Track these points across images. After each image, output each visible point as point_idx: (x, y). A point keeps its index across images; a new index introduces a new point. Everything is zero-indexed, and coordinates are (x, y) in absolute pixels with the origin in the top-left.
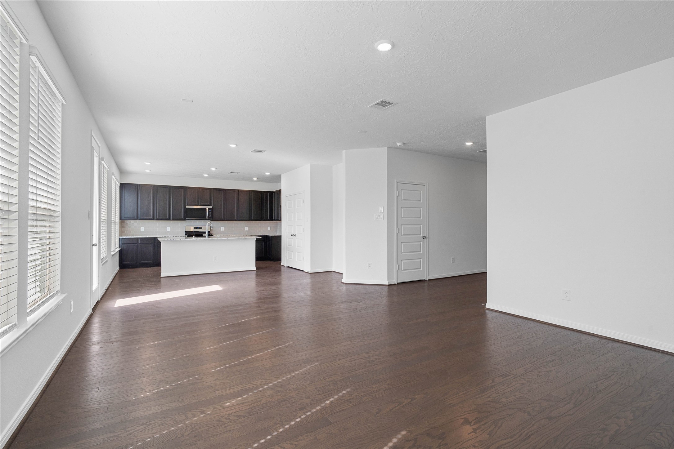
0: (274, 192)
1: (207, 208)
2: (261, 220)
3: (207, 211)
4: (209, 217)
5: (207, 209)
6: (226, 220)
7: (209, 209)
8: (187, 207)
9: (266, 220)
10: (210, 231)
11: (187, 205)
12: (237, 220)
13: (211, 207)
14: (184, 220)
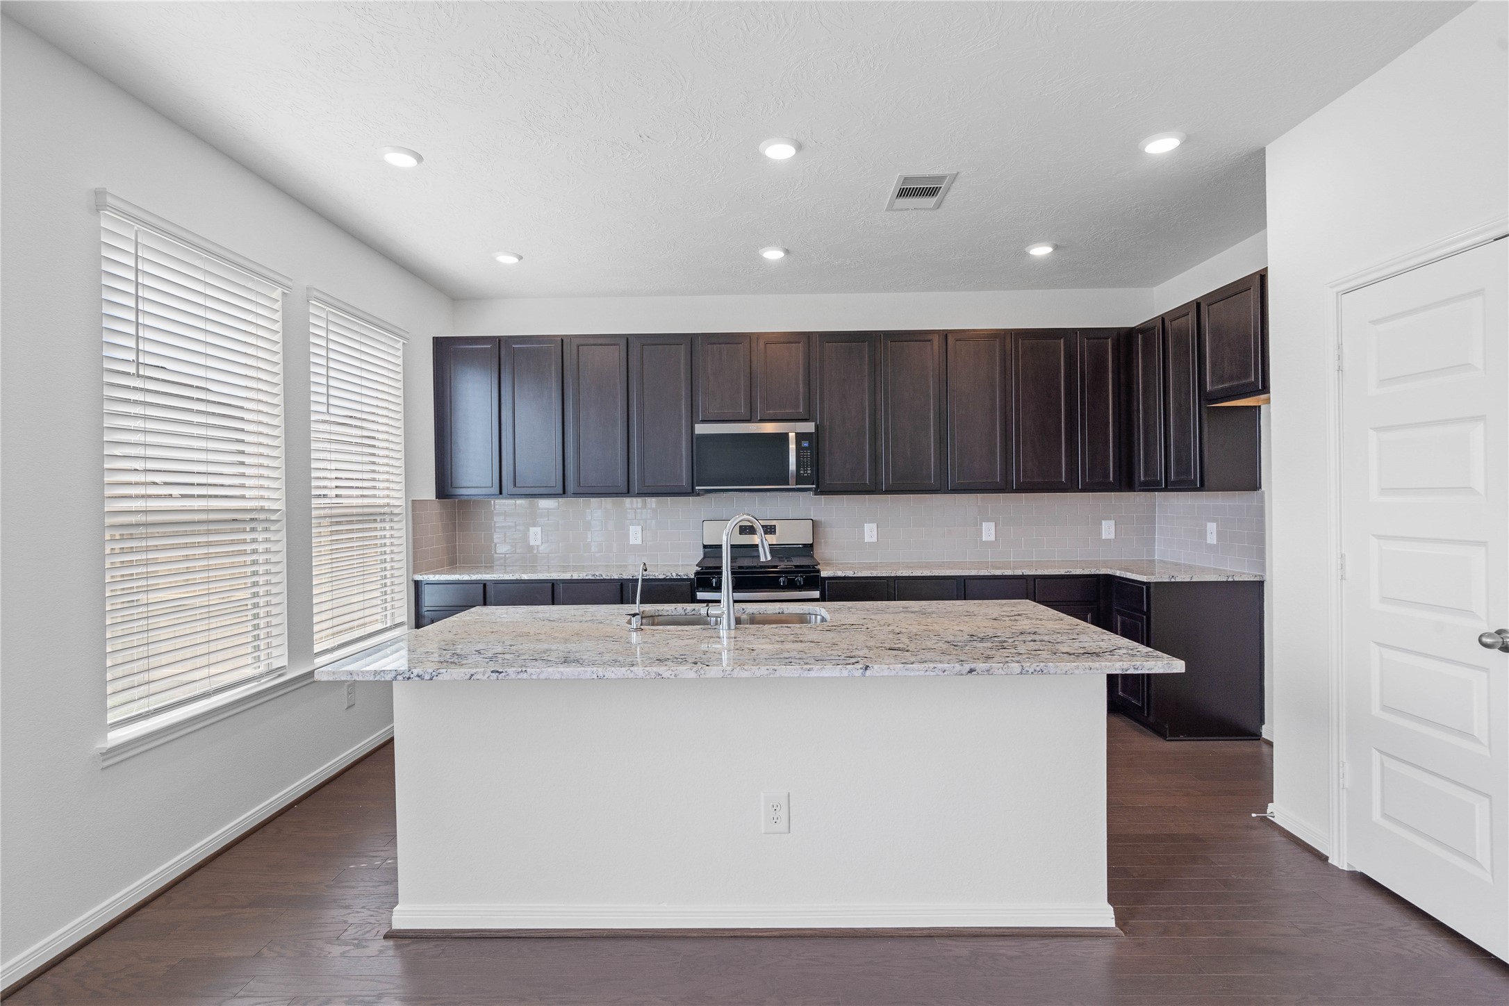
0: (1145, 330)
1: (792, 430)
2: (1070, 486)
3: (792, 447)
4: (800, 479)
5: (792, 435)
6: (888, 492)
7: (800, 437)
8: (701, 429)
9: (1098, 484)
10: (811, 546)
11: (703, 421)
12: (942, 487)
13: (809, 427)
14: (692, 493)
